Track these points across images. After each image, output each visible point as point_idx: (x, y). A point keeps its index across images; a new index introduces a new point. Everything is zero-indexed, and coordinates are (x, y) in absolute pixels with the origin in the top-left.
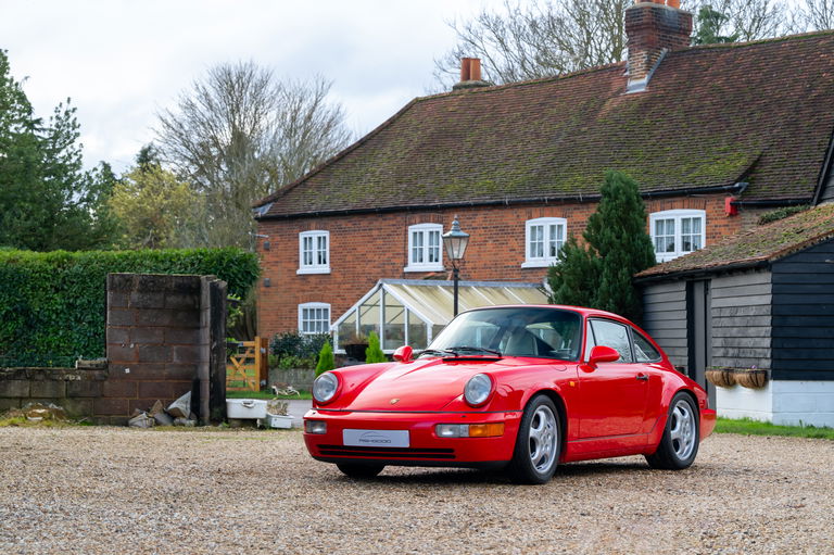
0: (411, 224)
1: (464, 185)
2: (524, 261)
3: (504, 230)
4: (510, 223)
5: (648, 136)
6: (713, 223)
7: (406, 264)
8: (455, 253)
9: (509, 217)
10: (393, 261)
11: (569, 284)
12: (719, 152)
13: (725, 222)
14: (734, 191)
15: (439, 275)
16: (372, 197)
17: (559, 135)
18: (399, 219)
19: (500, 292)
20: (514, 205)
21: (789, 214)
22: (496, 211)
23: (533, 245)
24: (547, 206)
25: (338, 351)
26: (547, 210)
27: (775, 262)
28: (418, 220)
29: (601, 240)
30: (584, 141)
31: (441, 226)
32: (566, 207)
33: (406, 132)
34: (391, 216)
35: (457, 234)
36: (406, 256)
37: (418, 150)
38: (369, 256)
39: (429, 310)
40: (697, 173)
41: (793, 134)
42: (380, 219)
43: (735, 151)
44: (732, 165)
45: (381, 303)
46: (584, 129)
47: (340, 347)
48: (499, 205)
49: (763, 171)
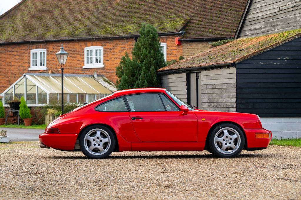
0: (32, 49)
1: (56, 32)
2: (84, 65)
3: (74, 52)
4: (77, 49)
5: (138, 11)
6: (170, 48)
7: (29, 67)
8: (62, 61)
9: (77, 46)
10: (23, 65)
11: (126, 74)
12: (171, 18)
13: (175, 48)
14: (179, 35)
15: (45, 71)
16: (13, 37)
17: (97, 10)
18: (26, 47)
19: (76, 79)
20: (79, 41)
21: (224, 43)
22: (71, 43)
23: (88, 58)
24: (94, 41)
25: (4, 105)
26: (94, 43)
27: (238, 64)
28: (35, 47)
29: (141, 54)
30: (109, 13)
31: (46, 50)
32: (102, 42)
33: (27, 9)
34: (22, 46)
35: (63, 52)
36: (29, 63)
37: (33, 17)
38: (12, 63)
39: (47, 87)
40: (162, 27)
41: (204, 10)
42: (17, 47)
43: (178, 17)
44: (177, 24)
45: (25, 83)
46: (109, 8)
47: (5, 104)
48: (72, 41)
49: (191, 26)
